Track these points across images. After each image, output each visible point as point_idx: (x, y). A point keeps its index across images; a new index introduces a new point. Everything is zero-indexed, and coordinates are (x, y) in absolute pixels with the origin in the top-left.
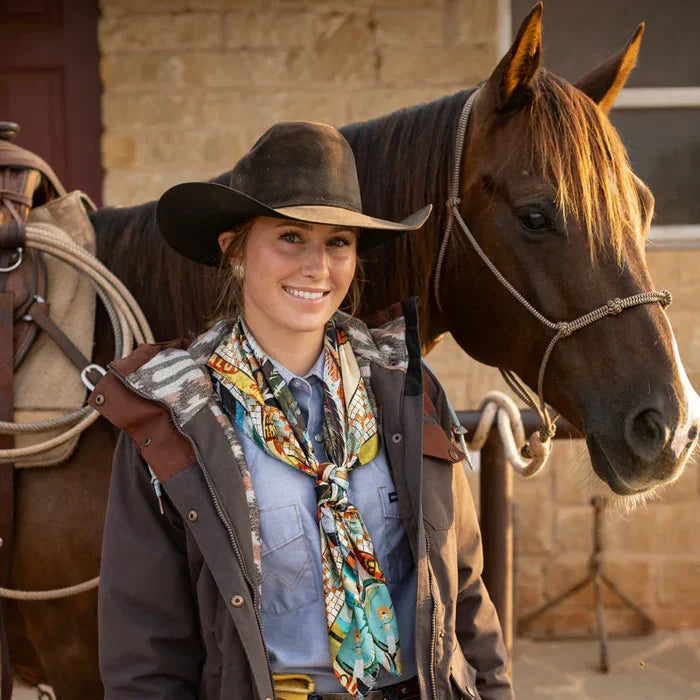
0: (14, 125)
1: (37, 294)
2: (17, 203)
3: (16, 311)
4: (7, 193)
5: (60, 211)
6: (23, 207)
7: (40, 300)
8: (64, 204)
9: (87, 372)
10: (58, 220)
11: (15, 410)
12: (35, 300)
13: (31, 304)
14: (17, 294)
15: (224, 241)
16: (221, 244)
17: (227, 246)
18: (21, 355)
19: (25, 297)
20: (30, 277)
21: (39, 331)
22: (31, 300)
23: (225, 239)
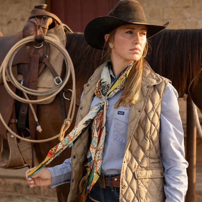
0: (45, 5)
1: (46, 54)
2: (43, 28)
3: (40, 60)
4: (41, 25)
5: (57, 30)
6: (45, 29)
7: (47, 56)
8: (58, 28)
9: (56, 79)
10: (56, 33)
11: (38, 87)
12: (46, 56)
13: (44, 58)
14: (41, 55)
15: (106, 37)
16: (105, 38)
17: (107, 39)
18: (41, 72)
19: (43, 56)
20: (45, 49)
21: (46, 66)
22: (45, 56)
23: (107, 37)
